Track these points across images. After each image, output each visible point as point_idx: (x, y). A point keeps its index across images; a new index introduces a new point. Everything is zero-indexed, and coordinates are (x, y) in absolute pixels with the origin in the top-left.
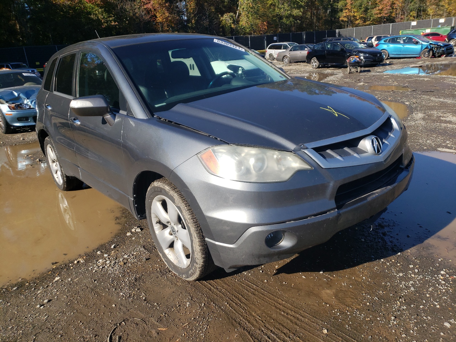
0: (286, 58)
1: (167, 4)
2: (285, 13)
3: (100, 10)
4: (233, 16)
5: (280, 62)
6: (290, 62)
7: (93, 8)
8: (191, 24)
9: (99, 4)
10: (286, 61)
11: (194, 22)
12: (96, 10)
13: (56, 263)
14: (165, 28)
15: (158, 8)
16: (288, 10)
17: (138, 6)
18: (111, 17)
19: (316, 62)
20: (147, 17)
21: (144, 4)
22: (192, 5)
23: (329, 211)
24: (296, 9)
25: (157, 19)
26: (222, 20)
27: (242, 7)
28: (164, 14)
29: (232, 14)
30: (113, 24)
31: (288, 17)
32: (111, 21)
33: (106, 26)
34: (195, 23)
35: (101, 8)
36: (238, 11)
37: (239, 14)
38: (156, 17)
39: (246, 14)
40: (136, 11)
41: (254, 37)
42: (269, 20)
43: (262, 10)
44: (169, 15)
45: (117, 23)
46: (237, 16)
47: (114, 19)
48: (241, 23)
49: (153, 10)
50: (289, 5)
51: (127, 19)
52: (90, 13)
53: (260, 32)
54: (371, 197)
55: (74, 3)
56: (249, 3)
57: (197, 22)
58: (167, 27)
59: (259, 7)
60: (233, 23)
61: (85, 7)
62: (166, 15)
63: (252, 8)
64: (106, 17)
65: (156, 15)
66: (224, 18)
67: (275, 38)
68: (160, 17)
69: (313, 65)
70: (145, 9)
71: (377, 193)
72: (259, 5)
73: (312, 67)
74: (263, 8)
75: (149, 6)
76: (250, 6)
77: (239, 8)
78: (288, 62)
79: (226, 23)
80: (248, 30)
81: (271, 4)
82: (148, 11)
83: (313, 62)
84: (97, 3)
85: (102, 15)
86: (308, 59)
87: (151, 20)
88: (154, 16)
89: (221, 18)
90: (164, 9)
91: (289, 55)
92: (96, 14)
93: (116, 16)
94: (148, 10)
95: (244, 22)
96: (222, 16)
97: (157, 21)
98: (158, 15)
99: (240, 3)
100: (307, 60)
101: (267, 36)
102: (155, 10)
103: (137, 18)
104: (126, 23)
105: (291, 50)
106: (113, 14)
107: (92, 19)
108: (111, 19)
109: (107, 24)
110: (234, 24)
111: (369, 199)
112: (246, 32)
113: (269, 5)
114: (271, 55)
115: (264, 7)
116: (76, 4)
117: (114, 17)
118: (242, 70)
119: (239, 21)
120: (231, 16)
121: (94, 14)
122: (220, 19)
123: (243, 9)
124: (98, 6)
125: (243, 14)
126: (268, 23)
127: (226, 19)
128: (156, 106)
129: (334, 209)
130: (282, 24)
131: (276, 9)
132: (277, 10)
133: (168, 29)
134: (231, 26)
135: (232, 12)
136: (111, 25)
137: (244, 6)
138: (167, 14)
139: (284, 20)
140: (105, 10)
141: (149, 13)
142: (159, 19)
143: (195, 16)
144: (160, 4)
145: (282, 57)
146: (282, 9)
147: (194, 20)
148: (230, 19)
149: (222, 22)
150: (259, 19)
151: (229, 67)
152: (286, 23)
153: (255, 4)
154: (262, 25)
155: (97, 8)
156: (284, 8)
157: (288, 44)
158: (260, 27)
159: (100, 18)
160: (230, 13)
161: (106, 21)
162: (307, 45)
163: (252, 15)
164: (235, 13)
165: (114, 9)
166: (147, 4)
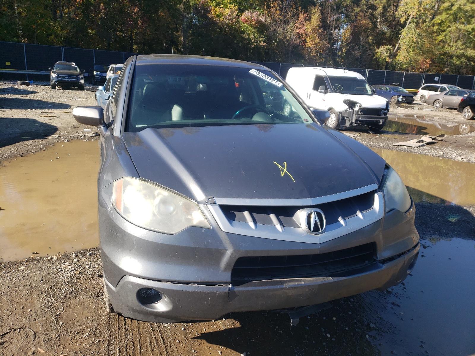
0: (437, 102)
1: (320, 31)
2: (457, 52)
3: (253, 30)
4: (391, 50)
5: (430, 106)
6: (442, 108)
7: (247, 28)
8: (341, 52)
9: (253, 25)
10: (437, 106)
11: (344, 50)
12: (249, 30)
13: (37, 253)
14: (312, 54)
15: (310, 33)
16: (461, 49)
17: (291, 29)
18: (261, 38)
19: (469, 112)
20: (297, 42)
21: (297, 29)
22: (346, 34)
23: (220, 283)
24: (472, 49)
25: (307, 44)
26: (377, 52)
27: (404, 41)
28: (315, 40)
29: (389, 47)
30: (262, 44)
31: (459, 57)
32: (260, 41)
33: (255, 45)
34: (346, 53)
35: (255, 28)
36: (398, 45)
37: (398, 47)
38: (306, 42)
39: (406, 49)
40: (287, 34)
41: (411, 75)
42: (434, 57)
43: (427, 46)
44: (320, 41)
45: (265, 44)
46: (395, 50)
47: (264, 40)
48: (398, 58)
49: (304, 34)
50: (464, 44)
51: (276, 41)
52: (243, 33)
53: (419, 69)
54: (292, 284)
55: (232, 22)
56: (413, 37)
57: (348, 51)
58: (315, 53)
59: (425, 42)
60: (388, 56)
61: (240, 27)
62: (316, 41)
63: (415, 43)
64: (257, 37)
65: (307, 40)
66: (379, 51)
67: (437, 79)
68: (310, 42)
69: (465, 115)
70: (297, 33)
71: (304, 281)
72: (425, 40)
73: (464, 117)
74: (429, 44)
75: (301, 31)
76: (413, 40)
77: (399, 42)
78: (439, 107)
79: (381, 56)
80: (404, 66)
81: (441, 41)
82: (299, 36)
83: (466, 112)
84: (252, 24)
85: (254, 35)
86: (461, 107)
87: (300, 44)
88: (304, 41)
89: (377, 50)
90: (316, 34)
91: (442, 99)
92: (249, 34)
93: (266, 37)
94: (300, 34)
95: (402, 57)
96: (378, 48)
97: (306, 45)
98: (308, 40)
99: (402, 36)
100: (459, 108)
101: (427, 75)
102: (306, 35)
103: (287, 40)
104: (274, 45)
105: (446, 94)
106: (264, 35)
107: (244, 38)
108: (261, 39)
109: (256, 44)
110: (390, 58)
111: (286, 285)
112: (402, 68)
113: (438, 41)
114: (423, 96)
115: (431, 43)
116: (234, 23)
117: (264, 38)
118: (360, 106)
119: (397, 55)
120: (388, 49)
121: (247, 33)
122: (375, 50)
123: (405, 42)
124: (252, 27)
125: (403, 48)
126: (432, 61)
127: (382, 51)
128: (137, 126)
129: (229, 283)
130: (451, 64)
131: (447, 46)
132: (447, 48)
133: (315, 55)
134: (385, 59)
135: (390, 45)
136: (260, 45)
137: (407, 40)
138: (318, 40)
139: (454, 60)
140: (258, 31)
141: (299, 37)
142: (309, 44)
143: (347, 45)
144: (313, 30)
145: (433, 101)
146: (454, 47)
147: (346, 49)
148: (387, 52)
149: (376, 54)
150: (422, 55)
151: (347, 102)
152: (456, 63)
153: (420, 39)
154: (424, 62)
155: (250, 28)
156: (456, 46)
157: (447, 87)
158: (421, 64)
159: (251, 37)
160: (387, 45)
161: (256, 41)
162: (468, 91)
163: (413, 51)
164: (394, 46)
165: (266, 30)
166: (299, 28)
